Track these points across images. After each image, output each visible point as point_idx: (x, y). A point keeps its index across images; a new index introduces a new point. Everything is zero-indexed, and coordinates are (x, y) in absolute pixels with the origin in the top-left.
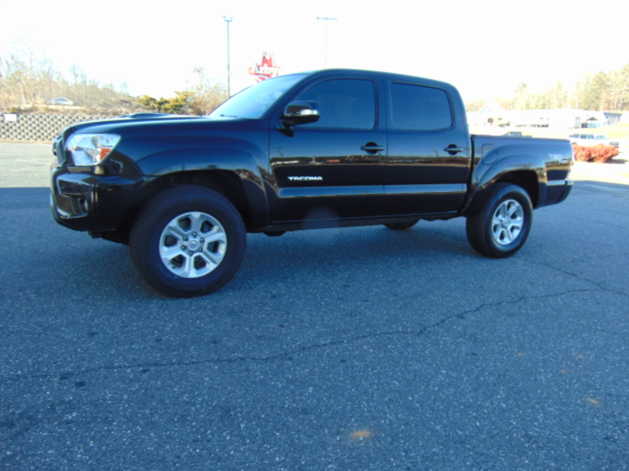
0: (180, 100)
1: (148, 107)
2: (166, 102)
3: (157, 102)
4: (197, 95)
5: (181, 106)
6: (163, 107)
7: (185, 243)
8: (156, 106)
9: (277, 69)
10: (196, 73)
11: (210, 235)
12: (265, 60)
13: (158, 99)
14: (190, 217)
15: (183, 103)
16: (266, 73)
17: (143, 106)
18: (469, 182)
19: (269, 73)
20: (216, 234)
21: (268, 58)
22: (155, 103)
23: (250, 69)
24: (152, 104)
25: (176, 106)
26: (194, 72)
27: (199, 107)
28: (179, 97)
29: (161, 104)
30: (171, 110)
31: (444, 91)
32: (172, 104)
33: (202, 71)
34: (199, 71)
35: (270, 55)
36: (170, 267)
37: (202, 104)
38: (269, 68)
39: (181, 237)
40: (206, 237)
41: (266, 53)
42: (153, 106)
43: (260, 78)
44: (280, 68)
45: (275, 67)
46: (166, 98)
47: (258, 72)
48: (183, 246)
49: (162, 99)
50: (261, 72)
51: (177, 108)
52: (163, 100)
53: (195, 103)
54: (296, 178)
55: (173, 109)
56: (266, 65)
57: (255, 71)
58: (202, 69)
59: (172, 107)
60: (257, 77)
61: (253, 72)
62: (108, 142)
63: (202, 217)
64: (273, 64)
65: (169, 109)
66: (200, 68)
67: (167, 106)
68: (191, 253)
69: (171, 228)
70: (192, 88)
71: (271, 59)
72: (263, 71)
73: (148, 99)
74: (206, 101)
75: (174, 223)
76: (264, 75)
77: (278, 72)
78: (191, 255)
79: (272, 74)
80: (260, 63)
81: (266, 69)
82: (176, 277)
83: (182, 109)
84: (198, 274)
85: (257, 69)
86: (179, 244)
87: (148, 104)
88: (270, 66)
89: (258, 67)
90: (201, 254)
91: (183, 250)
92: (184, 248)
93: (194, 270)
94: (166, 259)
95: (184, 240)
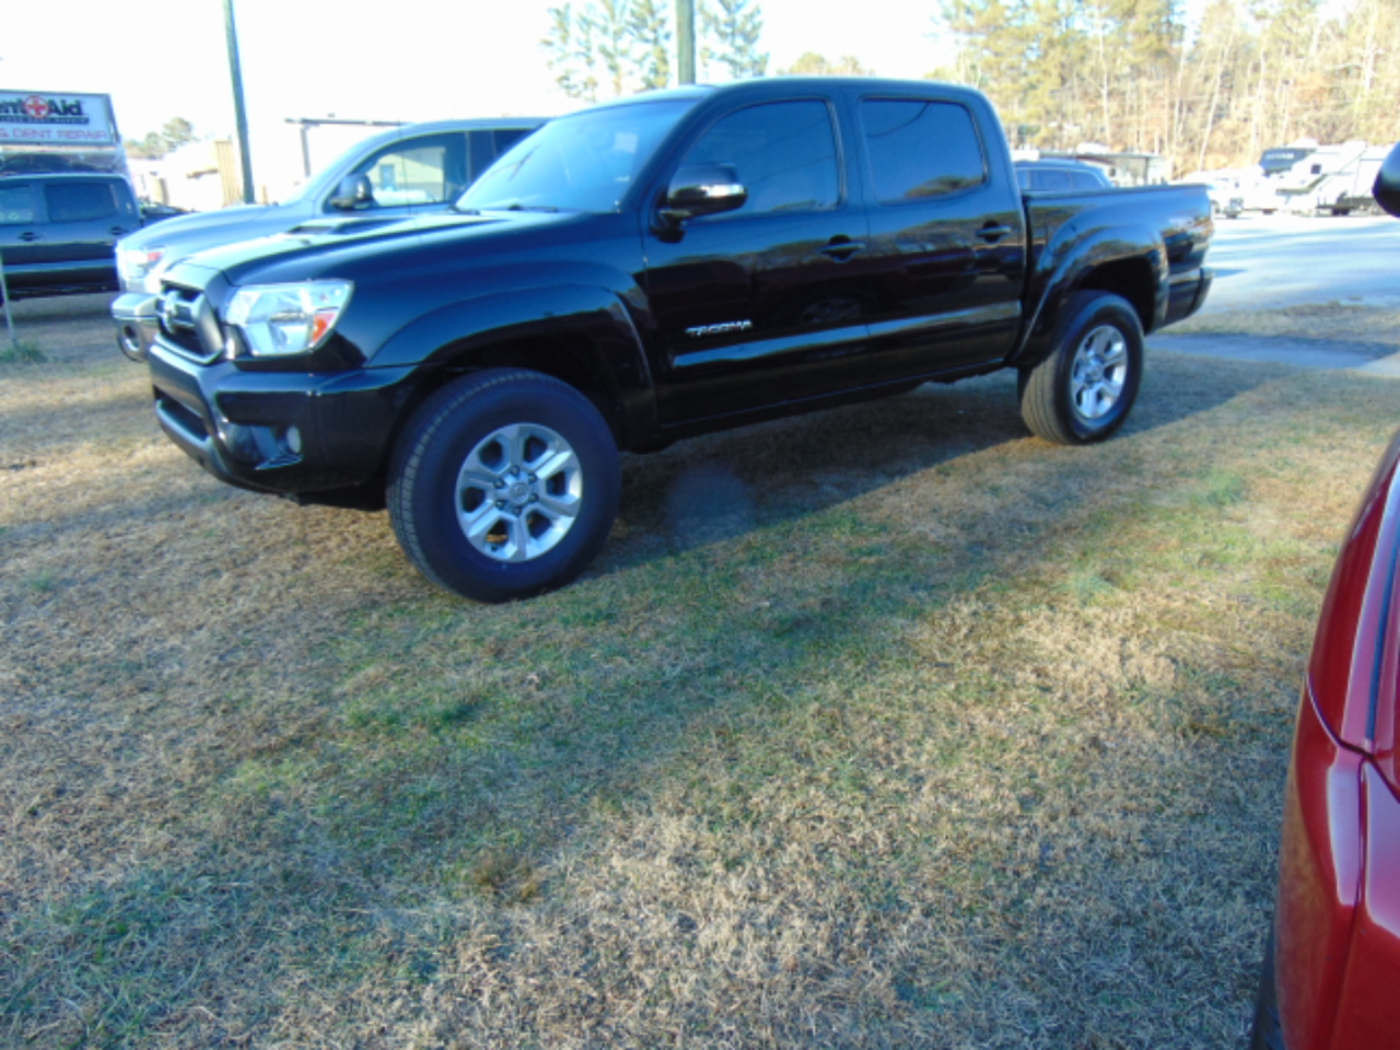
7: (504, 493)
11: (543, 464)
14: (502, 441)
18: (1024, 297)
20: (557, 456)
31: (962, 106)
36: (487, 551)
39: (491, 485)
40: (537, 468)
48: (498, 501)
54: (700, 330)
62: (323, 299)
63: (521, 432)
68: (518, 510)
69: (468, 473)
75: (472, 461)
78: (519, 515)
86: (489, 501)
90: (536, 506)
91: (501, 508)
92: (502, 504)
93: (533, 541)
94: (476, 537)
95: (498, 487)
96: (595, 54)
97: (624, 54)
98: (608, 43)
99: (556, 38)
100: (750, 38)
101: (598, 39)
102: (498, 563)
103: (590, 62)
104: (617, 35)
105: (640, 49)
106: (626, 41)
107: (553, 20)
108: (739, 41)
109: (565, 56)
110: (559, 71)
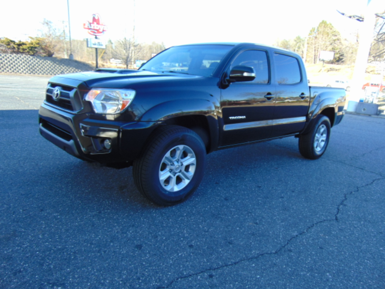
0: (34, 43)
1: (9, 47)
2: (23, 44)
3: (16, 43)
4: (47, 41)
5: (36, 48)
6: (21, 47)
7: (173, 167)
8: (16, 46)
9: (103, 27)
10: (46, 25)
11: (186, 160)
12: (94, 20)
13: (17, 41)
14: (177, 149)
15: (37, 46)
16: (96, 28)
17: (5, 45)
18: (307, 116)
19: (98, 29)
20: (190, 159)
21: (96, 18)
22: (14, 44)
23: (84, 25)
24: (12, 45)
25: (32, 47)
26: (44, 24)
27: (50, 49)
28: (33, 41)
29: (19, 45)
30: (28, 50)
32: (28, 46)
33: (49, 23)
34: (47, 23)
35: (98, 16)
36: (163, 186)
37: (52, 47)
38: (97, 25)
39: (170, 163)
40: (184, 162)
41: (95, 15)
42: (13, 46)
43: (91, 31)
44: (105, 25)
45: (102, 25)
46: (23, 41)
47: (90, 27)
48: (170, 169)
49: (20, 41)
50: (92, 28)
51: (33, 49)
52: (21, 43)
53: (46, 46)
54: (233, 118)
55: (29, 49)
56: (95, 23)
57: (88, 27)
58: (50, 22)
59: (28, 48)
60: (90, 31)
61: (86, 27)
62: (126, 95)
63: (183, 148)
64: (101, 23)
65: (26, 49)
66: (48, 21)
67: (24, 47)
69: (166, 158)
70: (43, 35)
71: (98, 19)
72: (94, 27)
73: (9, 41)
74: (54, 45)
75: (168, 154)
76: (94, 29)
77: (104, 28)
78: (174, 175)
79: (100, 29)
80: (91, 21)
81: (95, 26)
82: (167, 193)
83: (36, 49)
84: (178, 188)
85: (89, 25)
86: (168, 169)
87: (9, 45)
88: (98, 24)
89: (90, 24)
90: (180, 174)
91: (170, 172)
92: (171, 171)
93: (176, 185)
94: (162, 180)
95: (171, 165)
102: (166, 191)
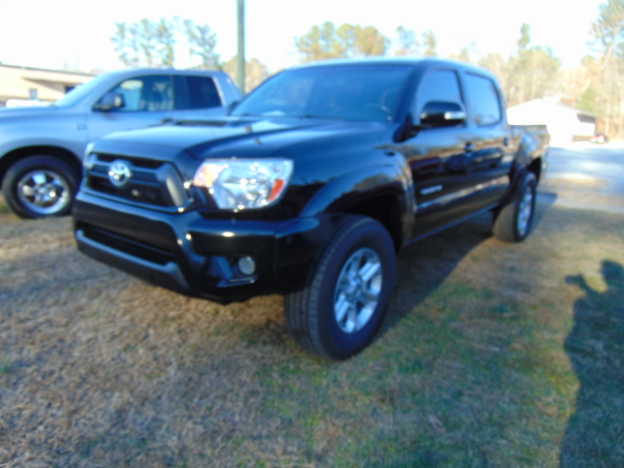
78: (354, 304)
96: (138, 46)
97: (153, 47)
98: (145, 42)
99: (118, 37)
100: (212, 46)
101: (140, 41)
103: (136, 49)
104: (149, 39)
105: (161, 46)
106: (154, 42)
107: (117, 29)
108: (207, 47)
109: (122, 46)
110: (120, 53)
